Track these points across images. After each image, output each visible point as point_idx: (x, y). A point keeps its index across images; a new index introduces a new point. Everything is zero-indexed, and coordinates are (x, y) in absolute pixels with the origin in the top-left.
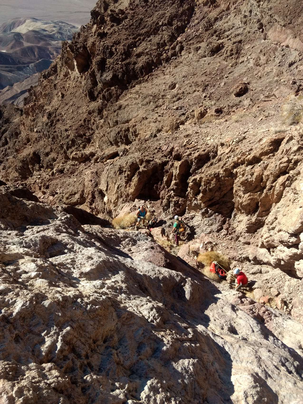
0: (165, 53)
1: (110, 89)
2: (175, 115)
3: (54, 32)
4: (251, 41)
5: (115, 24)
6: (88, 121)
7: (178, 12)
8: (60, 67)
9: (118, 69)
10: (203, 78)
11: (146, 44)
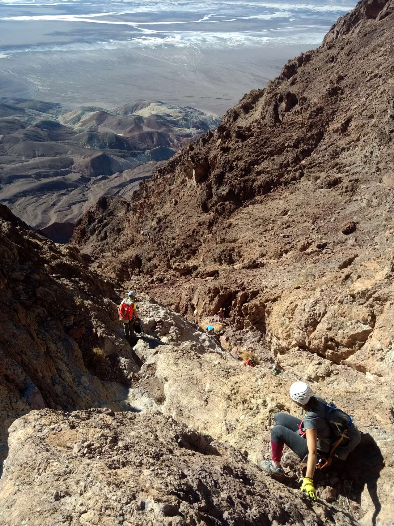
0: (287, 174)
1: (224, 204)
2: (281, 242)
3: (179, 118)
4: (367, 181)
5: (240, 140)
6: (197, 232)
7: (306, 136)
8: (178, 173)
9: (235, 185)
10: (316, 210)
11: (269, 163)
